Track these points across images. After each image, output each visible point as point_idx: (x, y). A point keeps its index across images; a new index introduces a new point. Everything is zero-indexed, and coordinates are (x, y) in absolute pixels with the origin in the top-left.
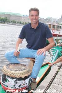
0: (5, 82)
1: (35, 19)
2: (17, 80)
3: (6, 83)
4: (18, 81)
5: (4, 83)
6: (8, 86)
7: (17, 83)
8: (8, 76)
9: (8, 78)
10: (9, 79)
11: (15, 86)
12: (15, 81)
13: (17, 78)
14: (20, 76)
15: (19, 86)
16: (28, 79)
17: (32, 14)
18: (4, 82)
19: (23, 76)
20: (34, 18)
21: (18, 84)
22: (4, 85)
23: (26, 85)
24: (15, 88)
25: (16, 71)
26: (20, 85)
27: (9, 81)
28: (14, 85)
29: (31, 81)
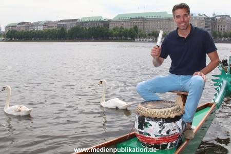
0: (145, 128)
1: (184, 21)
2: (163, 122)
3: (146, 130)
4: (165, 124)
5: (142, 131)
6: (149, 135)
7: (164, 128)
8: (148, 117)
9: (149, 120)
10: (151, 122)
11: (162, 133)
12: (161, 124)
13: (163, 119)
14: (168, 116)
15: (168, 132)
16: (181, 121)
17: (178, 15)
18: (142, 129)
19: (173, 116)
20: (182, 20)
21: (166, 129)
22: (142, 133)
23: (177, 131)
24: (162, 135)
25: (161, 108)
26: (169, 130)
27: (151, 125)
28: (160, 131)
29: (184, 125)
